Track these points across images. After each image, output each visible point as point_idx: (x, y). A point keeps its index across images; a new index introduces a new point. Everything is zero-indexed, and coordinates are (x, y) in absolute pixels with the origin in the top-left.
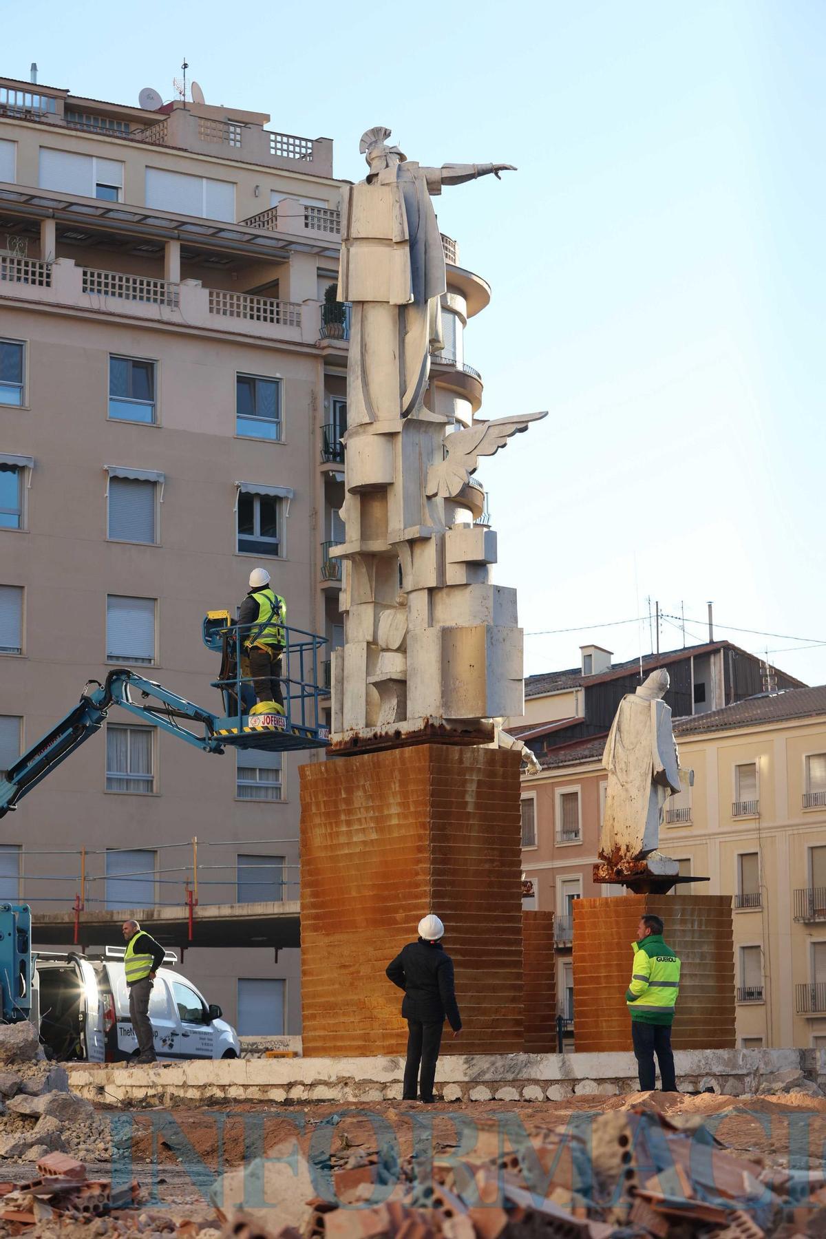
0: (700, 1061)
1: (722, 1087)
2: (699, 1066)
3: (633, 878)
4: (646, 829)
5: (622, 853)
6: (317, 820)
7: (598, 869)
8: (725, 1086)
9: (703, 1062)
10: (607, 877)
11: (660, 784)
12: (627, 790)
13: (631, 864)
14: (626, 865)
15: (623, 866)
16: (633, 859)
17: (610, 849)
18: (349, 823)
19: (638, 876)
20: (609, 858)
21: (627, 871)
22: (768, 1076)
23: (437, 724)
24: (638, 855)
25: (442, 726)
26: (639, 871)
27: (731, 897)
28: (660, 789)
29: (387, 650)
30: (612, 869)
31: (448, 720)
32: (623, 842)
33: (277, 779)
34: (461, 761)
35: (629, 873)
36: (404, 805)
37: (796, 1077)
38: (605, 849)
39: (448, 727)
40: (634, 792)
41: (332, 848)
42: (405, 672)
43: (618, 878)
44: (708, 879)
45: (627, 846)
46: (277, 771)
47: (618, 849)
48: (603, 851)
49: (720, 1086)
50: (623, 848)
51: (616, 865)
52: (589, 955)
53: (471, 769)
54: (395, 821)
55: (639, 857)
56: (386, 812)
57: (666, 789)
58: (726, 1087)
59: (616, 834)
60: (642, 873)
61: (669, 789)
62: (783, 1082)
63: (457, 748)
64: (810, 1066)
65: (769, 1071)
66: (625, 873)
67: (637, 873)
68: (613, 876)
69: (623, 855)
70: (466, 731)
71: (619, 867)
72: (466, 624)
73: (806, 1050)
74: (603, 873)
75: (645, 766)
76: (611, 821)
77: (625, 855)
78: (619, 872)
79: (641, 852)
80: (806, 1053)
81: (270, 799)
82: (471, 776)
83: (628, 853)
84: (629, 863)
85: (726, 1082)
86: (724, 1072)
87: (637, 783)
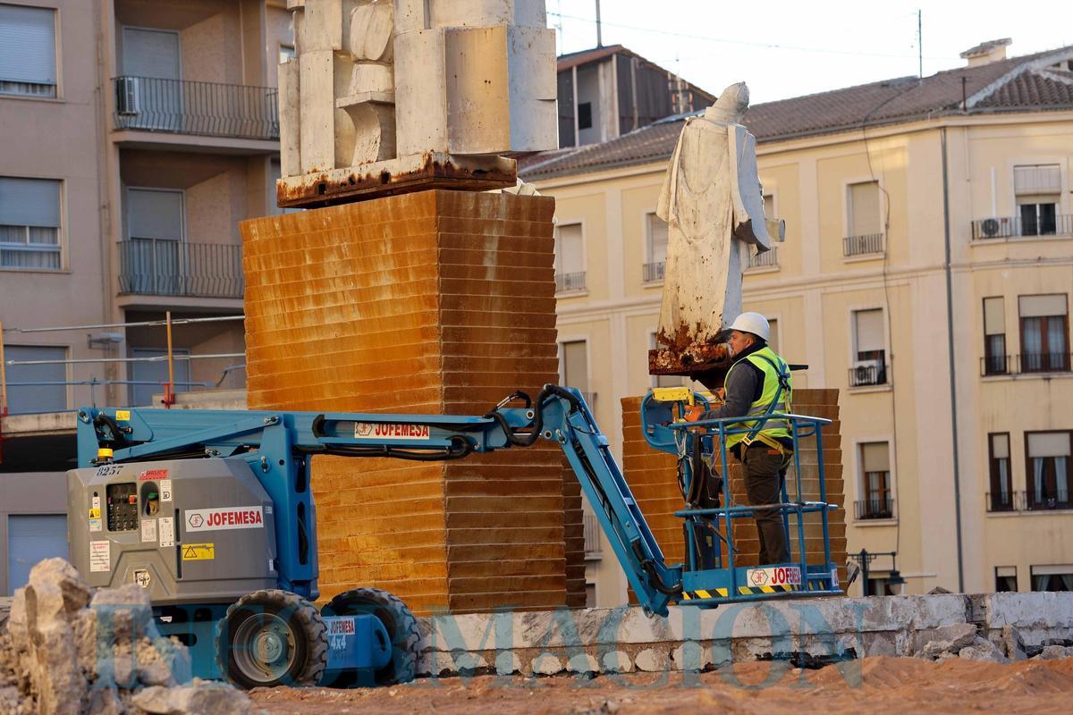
0: (837, 613)
1: (867, 648)
2: (835, 620)
3: (708, 367)
4: (726, 300)
5: (691, 333)
6: (270, 297)
7: (657, 356)
8: (870, 646)
9: (841, 614)
10: (669, 367)
11: (743, 240)
12: (696, 248)
13: (705, 349)
14: (698, 350)
15: (693, 351)
16: (709, 341)
17: (673, 329)
18: (318, 299)
19: (715, 364)
20: (672, 341)
21: (699, 359)
22: (925, 633)
23: (442, 162)
24: (716, 336)
25: (448, 165)
26: (717, 357)
27: (838, 390)
28: (743, 246)
29: (365, 61)
30: (677, 356)
31: (456, 157)
32: (691, 319)
33: (55, 241)
34: (477, 212)
35: (702, 360)
36: (400, 273)
37: (966, 633)
38: (666, 330)
39: (456, 166)
40: (706, 251)
41: (293, 333)
42: (392, 92)
43: (688, 369)
44: (806, 367)
45: (699, 325)
46: (54, 229)
47: (686, 329)
48: (663, 331)
49: (865, 646)
50: (693, 327)
51: (682, 350)
52: (647, 472)
53: (490, 223)
54: (387, 296)
55: (717, 339)
56: (373, 284)
58: (871, 648)
59: (682, 308)
60: (720, 360)
61: (755, 246)
62: (949, 640)
63: (471, 194)
64: (979, 619)
65: (927, 626)
66: (696, 360)
67: (713, 361)
68: (679, 365)
69: (692, 336)
70: (480, 171)
71: (686, 352)
72: (477, 25)
73: (972, 596)
74: (663, 362)
75: (722, 216)
76: (675, 291)
77: (696, 336)
78: (688, 360)
79: (720, 332)
80: (974, 601)
81: (45, 268)
82: (490, 232)
83: (700, 334)
84: (702, 347)
85: (872, 641)
86: (868, 627)
87: (711, 238)
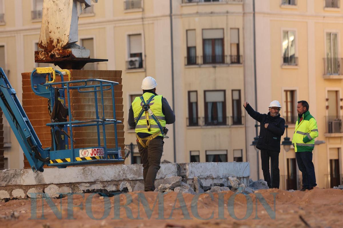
0: (120, 172)
2: (119, 175)
3: (62, 59)
4: (71, 29)
5: (54, 44)
7: (38, 54)
8: (134, 186)
9: (122, 172)
10: (44, 59)
11: (79, 1)
12: (57, 5)
13: (61, 51)
14: (58, 51)
15: (55, 52)
16: (63, 48)
17: (46, 42)
19: (65, 58)
20: (46, 47)
21: (58, 55)
22: (159, 180)
24: (66, 45)
26: (66, 55)
27: (121, 71)
28: (78, 4)
30: (48, 54)
32: (54, 37)
35: (59, 56)
37: (177, 181)
38: (43, 42)
40: (61, 6)
43: (52, 60)
44: (107, 60)
45: (58, 40)
47: (52, 42)
48: (41, 42)
49: (132, 187)
50: (55, 41)
51: (50, 52)
55: (66, 47)
57: (82, 4)
59: (50, 32)
60: (68, 56)
61: (84, 5)
62: (169, 184)
64: (183, 174)
65: (160, 177)
66: (57, 56)
67: (65, 57)
68: (49, 58)
69: (55, 45)
71: (52, 52)
73: (180, 164)
74: (41, 57)
76: (47, 24)
77: (57, 45)
78: (53, 56)
79: (68, 44)
80: (181, 166)
83: (58, 44)
84: (59, 50)
85: (135, 184)
86: (134, 178)
87: (64, 1)
